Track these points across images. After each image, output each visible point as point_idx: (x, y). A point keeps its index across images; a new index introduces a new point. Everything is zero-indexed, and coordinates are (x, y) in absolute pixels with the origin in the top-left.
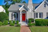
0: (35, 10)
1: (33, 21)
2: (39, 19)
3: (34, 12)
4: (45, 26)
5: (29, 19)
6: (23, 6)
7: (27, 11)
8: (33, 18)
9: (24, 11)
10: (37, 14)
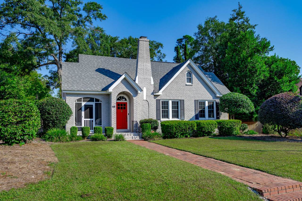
0: (160, 93)
1: (155, 128)
2: (172, 121)
3: (156, 96)
4: (186, 137)
5: (141, 122)
6: (123, 77)
7: (136, 93)
8: (154, 118)
9: (124, 93)
10: (165, 104)
